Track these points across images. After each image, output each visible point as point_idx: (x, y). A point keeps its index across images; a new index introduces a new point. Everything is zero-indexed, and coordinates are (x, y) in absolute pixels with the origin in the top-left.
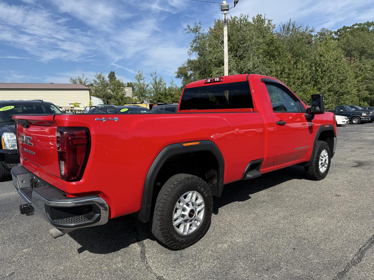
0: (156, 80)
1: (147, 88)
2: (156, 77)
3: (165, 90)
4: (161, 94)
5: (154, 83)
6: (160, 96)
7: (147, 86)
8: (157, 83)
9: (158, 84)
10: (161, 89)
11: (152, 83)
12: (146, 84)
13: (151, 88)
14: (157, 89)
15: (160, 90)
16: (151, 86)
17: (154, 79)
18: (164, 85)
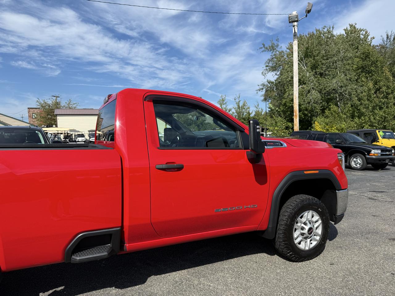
0: (239, 104)
1: (229, 113)
2: (240, 101)
3: (248, 115)
4: (243, 119)
5: (237, 107)
6: (243, 120)
7: (229, 111)
8: (240, 106)
9: (241, 108)
10: (244, 113)
11: (235, 107)
12: (229, 108)
13: (233, 113)
14: (239, 114)
15: (243, 115)
16: (234, 111)
17: (237, 103)
18: (248, 109)
